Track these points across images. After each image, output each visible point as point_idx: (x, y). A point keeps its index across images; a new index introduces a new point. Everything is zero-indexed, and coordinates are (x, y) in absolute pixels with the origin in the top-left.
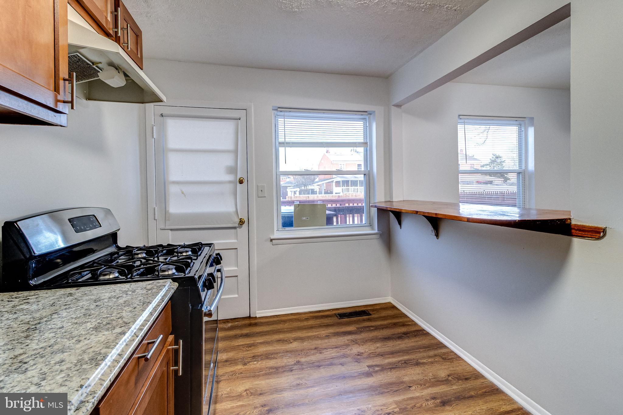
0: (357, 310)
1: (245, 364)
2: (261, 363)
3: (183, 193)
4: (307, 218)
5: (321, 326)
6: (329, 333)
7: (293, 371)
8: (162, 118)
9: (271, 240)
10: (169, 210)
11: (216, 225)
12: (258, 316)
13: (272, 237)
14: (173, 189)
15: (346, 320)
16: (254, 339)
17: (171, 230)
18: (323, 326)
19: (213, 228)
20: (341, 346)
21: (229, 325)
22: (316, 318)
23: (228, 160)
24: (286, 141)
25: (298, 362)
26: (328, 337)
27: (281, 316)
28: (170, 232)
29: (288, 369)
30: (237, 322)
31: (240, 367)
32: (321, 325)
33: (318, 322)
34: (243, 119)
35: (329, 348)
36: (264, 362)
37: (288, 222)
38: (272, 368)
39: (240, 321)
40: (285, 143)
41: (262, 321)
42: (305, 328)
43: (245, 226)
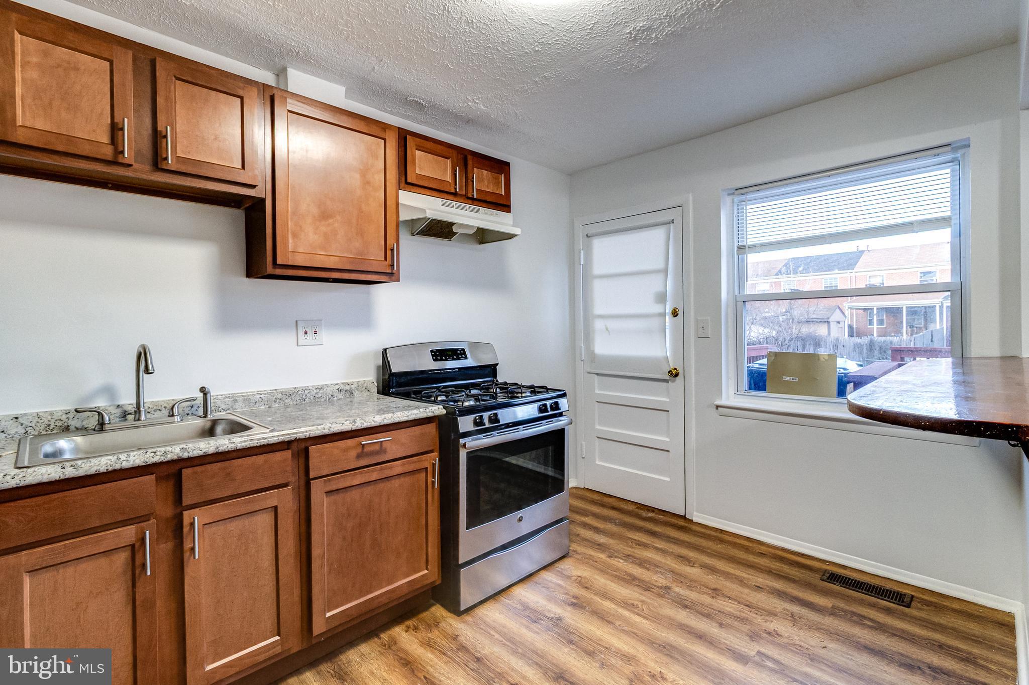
0: (889, 586)
1: (610, 557)
2: (627, 565)
3: (607, 329)
4: (793, 379)
5: (771, 572)
6: (767, 586)
7: (649, 592)
8: (587, 239)
9: (718, 407)
10: (594, 351)
11: (643, 374)
12: (695, 519)
13: (718, 403)
14: (599, 325)
15: (836, 587)
16: (656, 540)
17: (597, 374)
18: (775, 574)
19: (648, 378)
20: (759, 608)
21: (651, 515)
22: (782, 559)
23: (655, 284)
24: (748, 244)
25: (668, 588)
26: (759, 588)
27: (729, 534)
28: (596, 376)
29: (644, 586)
30: (663, 516)
31: (603, 556)
32: (773, 571)
33: (776, 565)
34: (678, 221)
35: (735, 600)
36: (630, 566)
37: (758, 382)
38: (630, 575)
39: (666, 516)
40: (747, 247)
41: (694, 527)
42: (741, 563)
43: (679, 379)
